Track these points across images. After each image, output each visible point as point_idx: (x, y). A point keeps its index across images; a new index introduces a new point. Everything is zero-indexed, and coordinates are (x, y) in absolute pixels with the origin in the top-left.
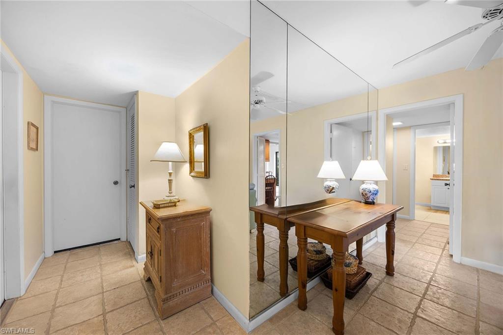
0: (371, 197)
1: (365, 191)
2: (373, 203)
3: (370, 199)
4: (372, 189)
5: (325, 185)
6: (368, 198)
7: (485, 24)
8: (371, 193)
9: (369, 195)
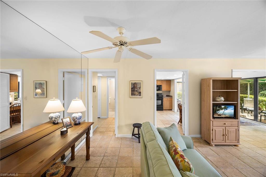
0: (77, 121)
1: (74, 118)
2: (79, 124)
3: (77, 122)
4: (77, 117)
5: (49, 116)
6: (76, 122)
7: (113, 47)
8: (77, 119)
9: (76, 120)
